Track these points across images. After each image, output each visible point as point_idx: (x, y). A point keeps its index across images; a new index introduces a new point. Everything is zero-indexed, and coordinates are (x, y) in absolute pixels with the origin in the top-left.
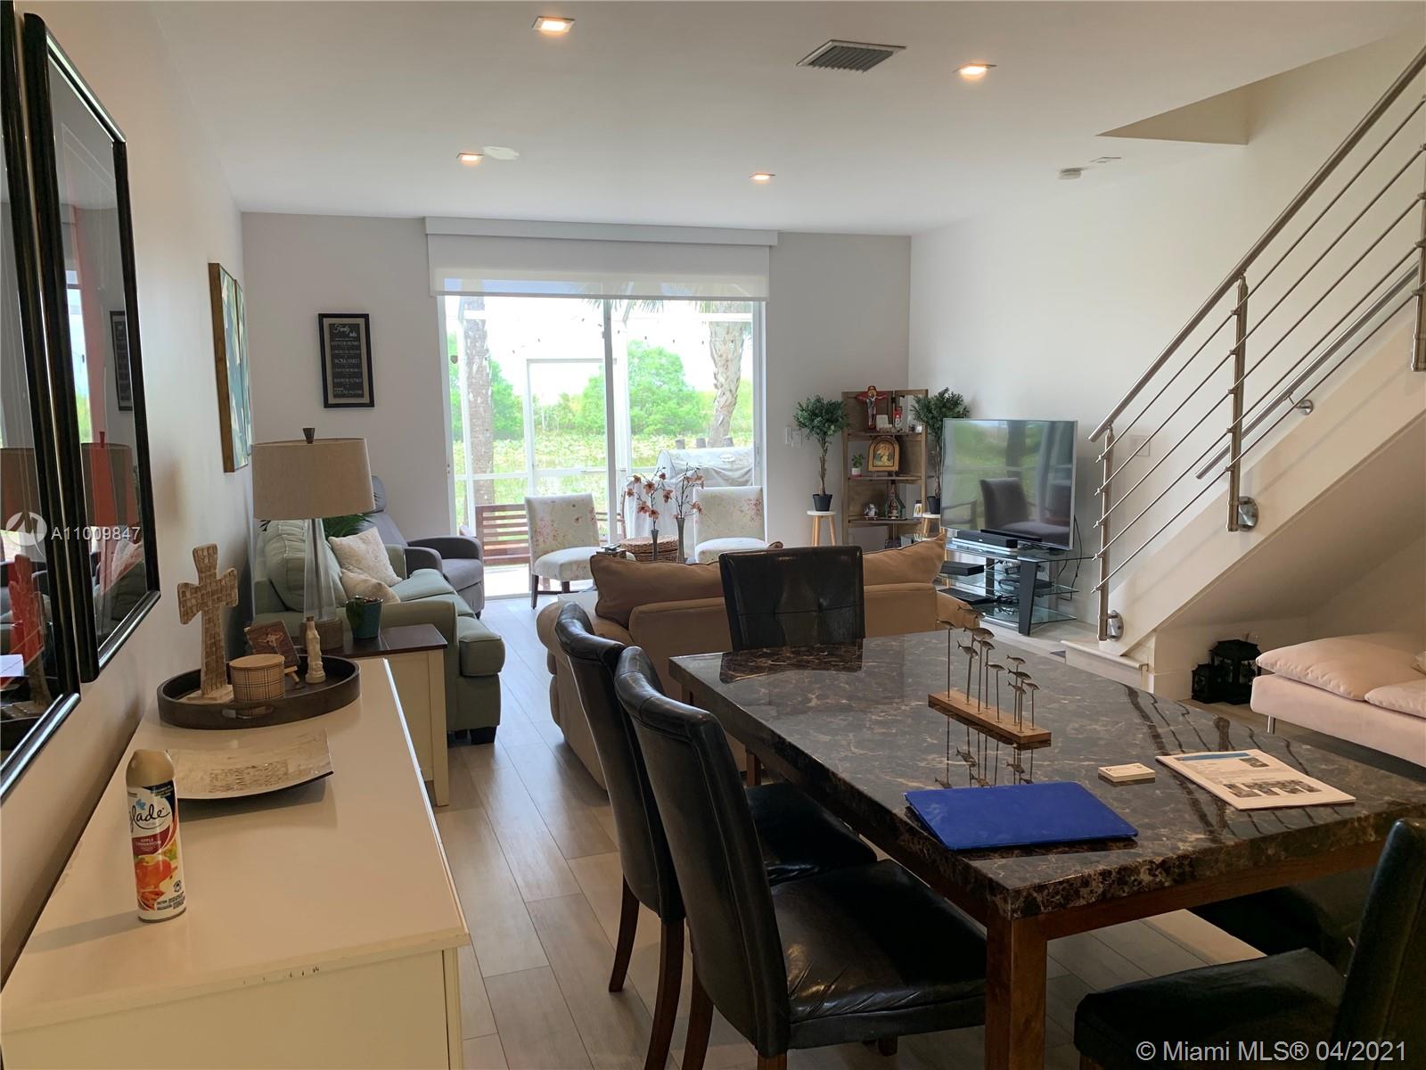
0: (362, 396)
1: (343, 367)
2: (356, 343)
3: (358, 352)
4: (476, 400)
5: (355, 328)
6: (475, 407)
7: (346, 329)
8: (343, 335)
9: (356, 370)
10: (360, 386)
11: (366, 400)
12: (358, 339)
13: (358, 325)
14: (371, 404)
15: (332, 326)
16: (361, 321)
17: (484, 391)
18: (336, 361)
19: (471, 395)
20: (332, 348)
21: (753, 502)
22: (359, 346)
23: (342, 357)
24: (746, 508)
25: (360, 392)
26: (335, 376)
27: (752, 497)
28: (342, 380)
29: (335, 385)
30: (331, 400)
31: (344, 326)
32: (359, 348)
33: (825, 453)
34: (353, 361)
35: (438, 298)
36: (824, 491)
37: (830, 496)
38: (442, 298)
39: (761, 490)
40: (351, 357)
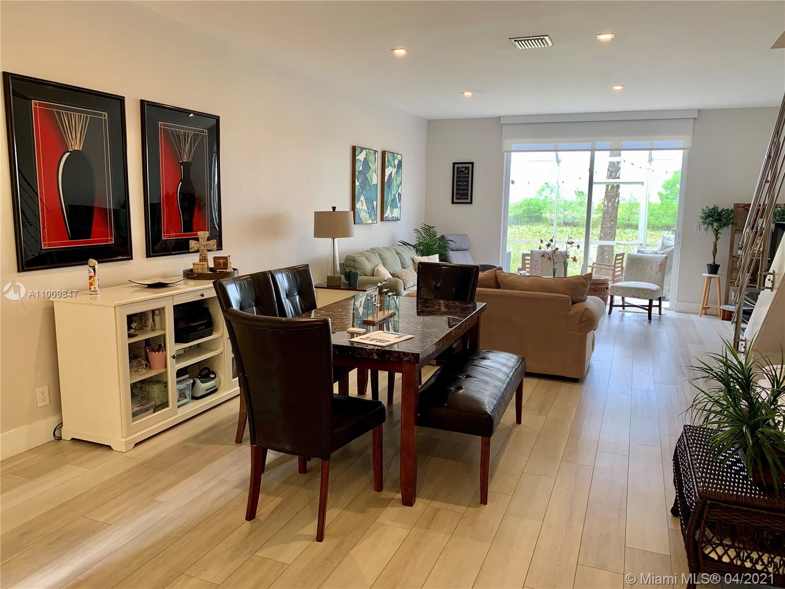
0: (467, 199)
1: (461, 186)
2: (467, 175)
3: (467, 179)
4: (608, 205)
5: (467, 168)
6: (607, 208)
7: (464, 169)
8: (462, 171)
9: (466, 187)
10: (467, 195)
11: (468, 201)
12: (468, 173)
13: (469, 167)
14: (471, 203)
15: (458, 168)
16: (470, 165)
18: (458, 183)
20: (457, 177)
21: (659, 264)
23: (461, 182)
24: (654, 267)
25: (466, 197)
26: (457, 190)
27: (659, 261)
28: (460, 192)
29: (457, 194)
30: (455, 201)
31: (463, 167)
32: (468, 177)
33: (717, 239)
34: (465, 183)
35: (505, 153)
36: (714, 263)
37: (719, 266)
38: (509, 153)
39: (666, 257)
40: (464, 182)
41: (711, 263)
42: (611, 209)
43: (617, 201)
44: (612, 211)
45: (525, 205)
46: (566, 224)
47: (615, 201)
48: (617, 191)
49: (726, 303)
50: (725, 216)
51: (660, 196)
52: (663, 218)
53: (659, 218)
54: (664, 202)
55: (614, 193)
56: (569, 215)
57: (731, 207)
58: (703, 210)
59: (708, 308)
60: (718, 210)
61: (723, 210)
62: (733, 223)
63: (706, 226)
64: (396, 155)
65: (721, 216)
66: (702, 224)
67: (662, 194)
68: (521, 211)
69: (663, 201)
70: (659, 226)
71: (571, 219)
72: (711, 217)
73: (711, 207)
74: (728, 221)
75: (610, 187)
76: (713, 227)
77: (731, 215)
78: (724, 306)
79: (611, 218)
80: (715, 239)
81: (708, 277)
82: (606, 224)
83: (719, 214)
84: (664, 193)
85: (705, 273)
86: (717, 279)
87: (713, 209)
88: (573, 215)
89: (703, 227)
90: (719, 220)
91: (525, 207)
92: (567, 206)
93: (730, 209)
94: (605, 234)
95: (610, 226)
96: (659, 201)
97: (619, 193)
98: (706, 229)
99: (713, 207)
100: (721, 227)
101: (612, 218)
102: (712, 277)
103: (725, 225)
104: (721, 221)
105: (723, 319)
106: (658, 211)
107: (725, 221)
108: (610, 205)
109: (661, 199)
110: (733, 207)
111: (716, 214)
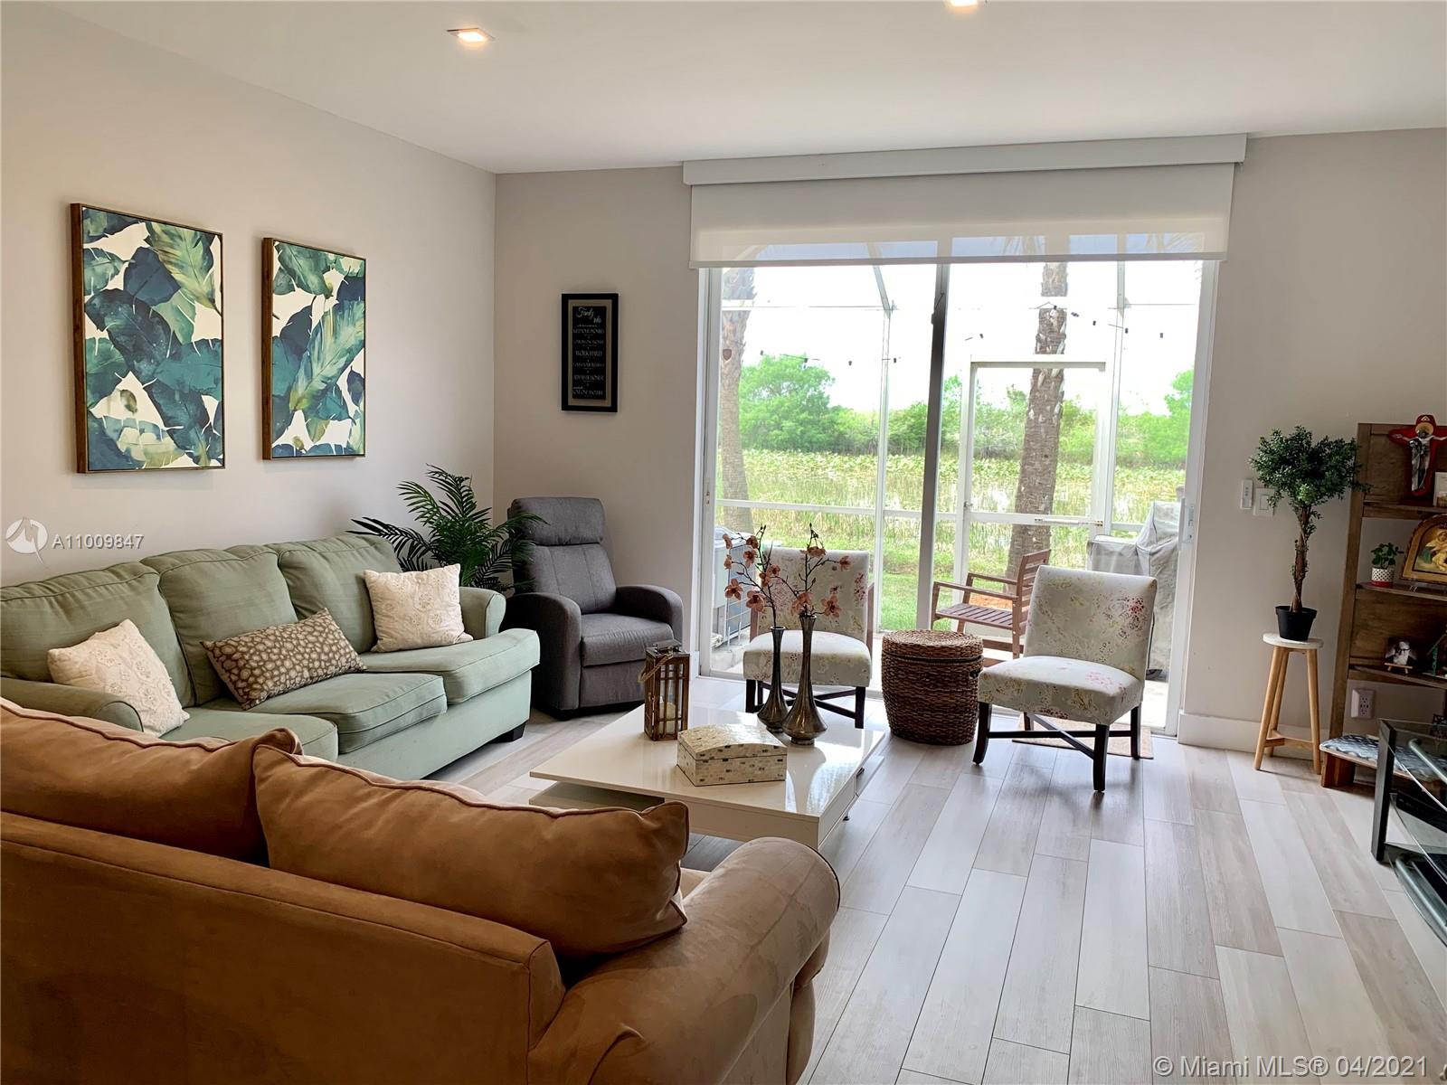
0: (603, 397)
1: (586, 361)
2: (600, 331)
3: (601, 342)
4: (1037, 419)
5: (600, 311)
6: (1035, 427)
7: (592, 313)
8: (586, 320)
9: (600, 366)
10: (601, 385)
11: (608, 403)
12: (603, 326)
13: (604, 308)
14: (613, 409)
15: (575, 309)
16: (608, 303)
17: (1048, 408)
18: (578, 353)
19: (1032, 412)
20: (575, 337)
21: (1132, 604)
22: (604, 335)
23: (585, 349)
24: (1116, 613)
25: (600, 393)
26: (576, 371)
27: (1130, 596)
28: (583, 377)
29: (576, 383)
30: (571, 402)
31: (588, 309)
32: (603, 337)
33: (1307, 529)
34: (596, 353)
35: (702, 272)
36: (1298, 603)
37: (1312, 614)
38: (715, 270)
39: (1154, 584)
40: (593, 349)
41: (1290, 603)
42: (1042, 430)
43: (1056, 410)
44: (1047, 433)
45: (912, 417)
46: (990, 454)
47: (1052, 409)
48: (1057, 387)
49: (1336, 732)
50: (1333, 462)
51: (1169, 403)
52: (1175, 444)
53: (1167, 444)
54: (1176, 415)
55: (1051, 392)
56: (999, 436)
57: (1349, 435)
58: (1264, 442)
59: (1281, 741)
60: (1309, 443)
61: (1325, 443)
62: (1355, 485)
63: (1272, 491)
64: (331, 257)
65: (1321, 462)
66: (1262, 483)
67: (1173, 400)
68: (905, 427)
69: (1174, 413)
70: (1168, 460)
71: (1000, 445)
72: (1287, 462)
73: (1288, 433)
74: (1342, 477)
75: (1041, 378)
76: (1294, 494)
77: (1349, 459)
78: (1330, 743)
79: (1042, 450)
80: (1299, 530)
81: (1279, 648)
82: (1032, 465)
83: (1315, 456)
84: (1177, 397)
85: (1271, 632)
86: (1308, 654)
87: (1293, 439)
88: (1004, 437)
89: (1264, 494)
90: (1313, 475)
91: (913, 420)
92: (991, 419)
93: (1348, 441)
94: (1030, 487)
95: (1040, 469)
96: (1168, 414)
97: (1063, 393)
98: (1274, 501)
99: (1295, 431)
100: (1317, 495)
101: (1047, 451)
102: (1292, 650)
103: (1334, 489)
104: (1322, 476)
105: (1329, 783)
106: (1166, 431)
107: (1335, 477)
108: (1040, 420)
109: (1171, 409)
110: (1355, 436)
111: (1303, 456)
